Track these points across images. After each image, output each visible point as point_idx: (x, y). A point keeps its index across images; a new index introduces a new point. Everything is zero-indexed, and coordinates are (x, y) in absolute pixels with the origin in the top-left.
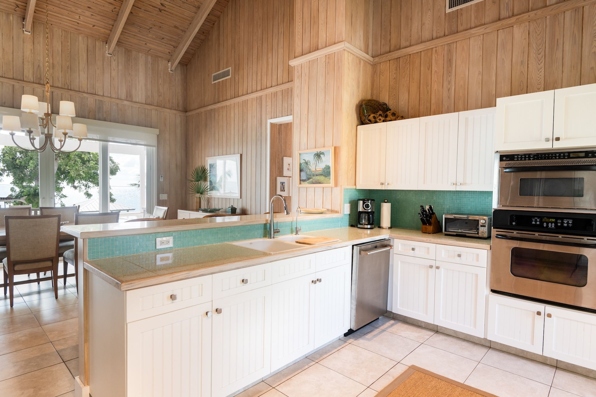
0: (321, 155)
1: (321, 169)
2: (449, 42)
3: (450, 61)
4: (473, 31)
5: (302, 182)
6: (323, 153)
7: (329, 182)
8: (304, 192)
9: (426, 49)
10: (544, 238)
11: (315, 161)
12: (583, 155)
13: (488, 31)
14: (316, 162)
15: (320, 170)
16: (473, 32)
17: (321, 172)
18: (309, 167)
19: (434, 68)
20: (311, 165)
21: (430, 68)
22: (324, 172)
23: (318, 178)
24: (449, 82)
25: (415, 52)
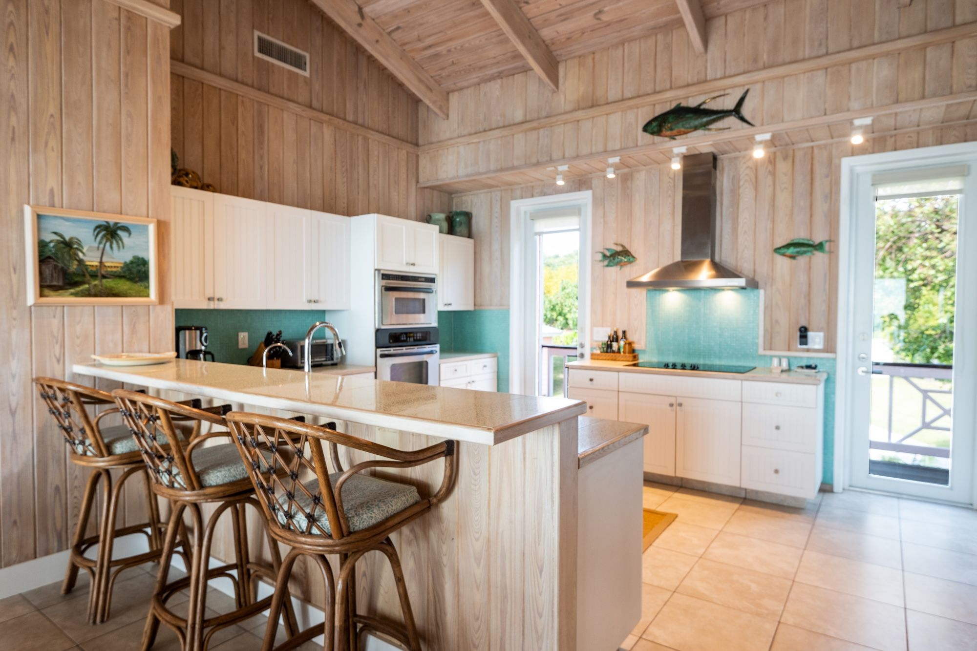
0: (120, 232)
1: (120, 263)
2: (261, 100)
3: (261, 127)
4: (291, 105)
5: (46, 292)
6: (125, 229)
7: (146, 294)
8: (54, 317)
9: (231, 90)
10: (399, 352)
11: (100, 243)
12: (423, 280)
13: (303, 114)
14: (102, 246)
15: (116, 265)
16: (291, 107)
17: (119, 269)
18: (77, 255)
19: (241, 128)
20: (85, 250)
21: (235, 121)
22: (129, 270)
23: (109, 283)
24: (262, 157)
25: (214, 85)
